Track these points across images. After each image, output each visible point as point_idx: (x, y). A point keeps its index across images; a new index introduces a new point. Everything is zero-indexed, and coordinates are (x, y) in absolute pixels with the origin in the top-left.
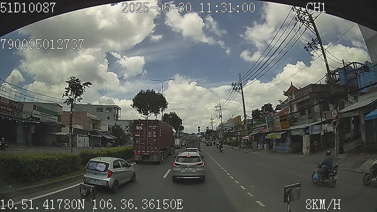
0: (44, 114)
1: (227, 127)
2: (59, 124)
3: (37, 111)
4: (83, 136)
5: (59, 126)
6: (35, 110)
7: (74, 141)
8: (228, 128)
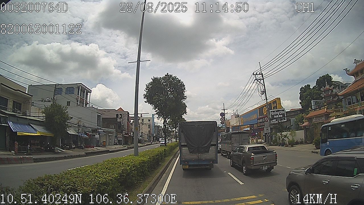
1: (275, 113)
8: (276, 115)
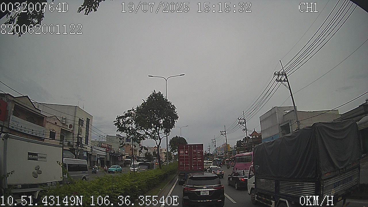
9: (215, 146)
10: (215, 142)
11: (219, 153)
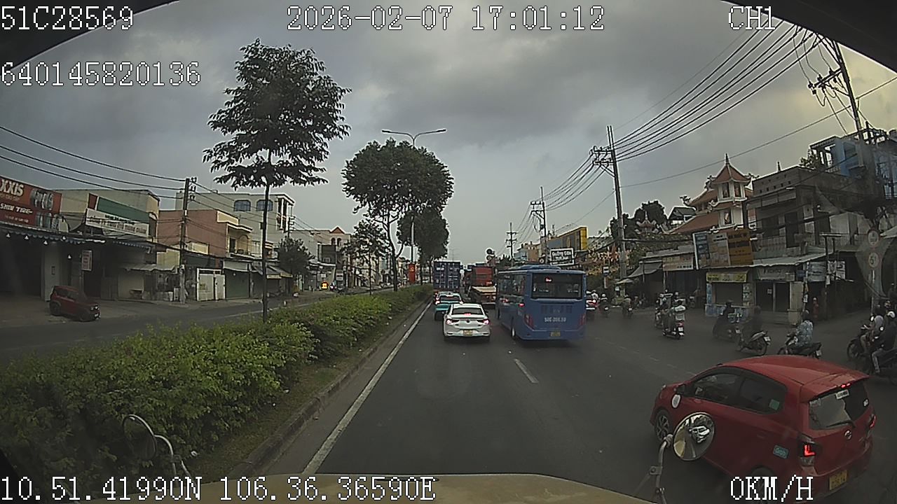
0: (116, 219)
1: (558, 254)
2: (152, 243)
3: (97, 210)
4: (212, 272)
5: (151, 247)
6: (94, 209)
7: (191, 286)
8: (558, 257)
9: (543, 227)
10: (544, 211)
11: (554, 254)
